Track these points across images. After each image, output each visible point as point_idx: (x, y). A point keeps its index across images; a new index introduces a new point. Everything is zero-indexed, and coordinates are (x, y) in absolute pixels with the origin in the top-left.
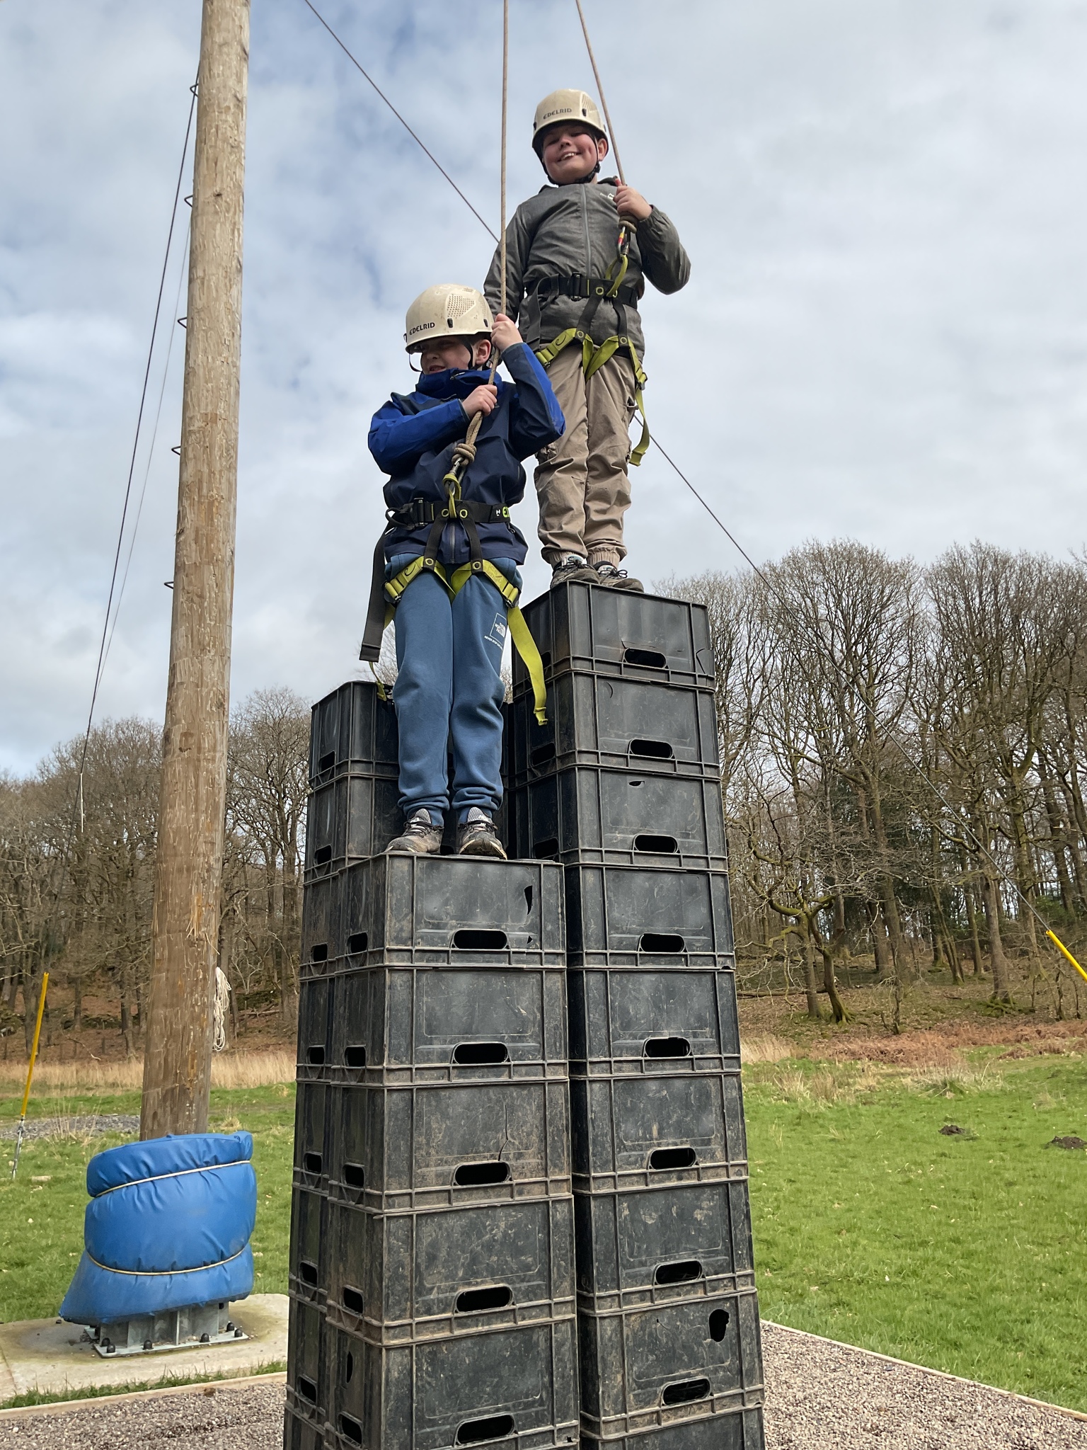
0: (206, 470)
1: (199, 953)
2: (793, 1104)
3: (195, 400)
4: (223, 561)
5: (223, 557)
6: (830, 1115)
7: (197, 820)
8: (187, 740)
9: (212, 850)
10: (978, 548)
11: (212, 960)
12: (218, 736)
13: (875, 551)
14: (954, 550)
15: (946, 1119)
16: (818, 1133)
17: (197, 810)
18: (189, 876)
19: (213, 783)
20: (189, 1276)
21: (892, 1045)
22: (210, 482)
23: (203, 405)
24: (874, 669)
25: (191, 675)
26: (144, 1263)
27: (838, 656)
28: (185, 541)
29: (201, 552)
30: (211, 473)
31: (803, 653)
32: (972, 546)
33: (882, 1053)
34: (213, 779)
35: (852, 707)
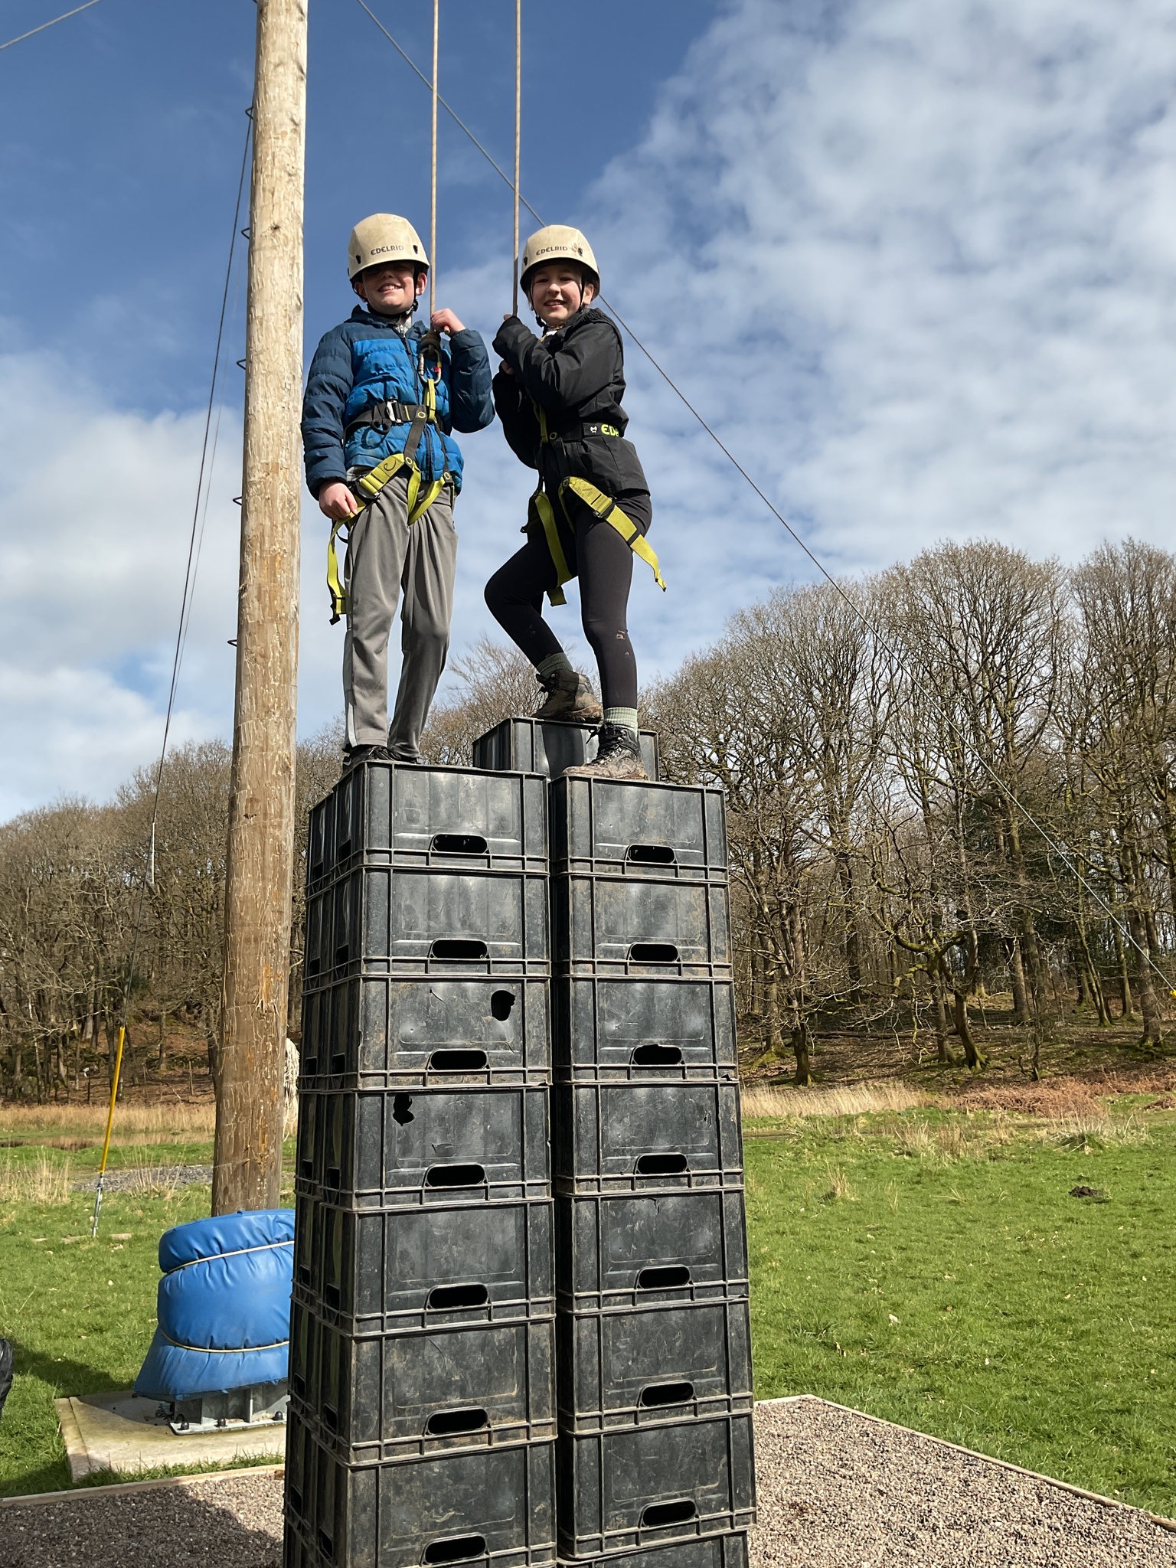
0: (268, 523)
1: (268, 1025)
2: (915, 1160)
3: (255, 449)
4: (286, 618)
5: (287, 615)
6: (954, 1172)
7: (264, 889)
8: (252, 806)
9: (280, 919)
10: (1130, 547)
11: (282, 1033)
12: (285, 800)
13: (1016, 551)
14: (1104, 548)
15: (1080, 1179)
16: (939, 1193)
17: (264, 878)
18: (256, 948)
19: (280, 850)
20: (262, 1355)
21: (1028, 1094)
22: (272, 536)
23: (263, 454)
24: (1013, 681)
25: (255, 738)
26: (216, 1340)
27: (973, 667)
28: (247, 598)
29: (263, 610)
30: (274, 526)
31: (935, 664)
32: (1124, 544)
33: (1017, 1101)
34: (280, 846)
35: (988, 724)
